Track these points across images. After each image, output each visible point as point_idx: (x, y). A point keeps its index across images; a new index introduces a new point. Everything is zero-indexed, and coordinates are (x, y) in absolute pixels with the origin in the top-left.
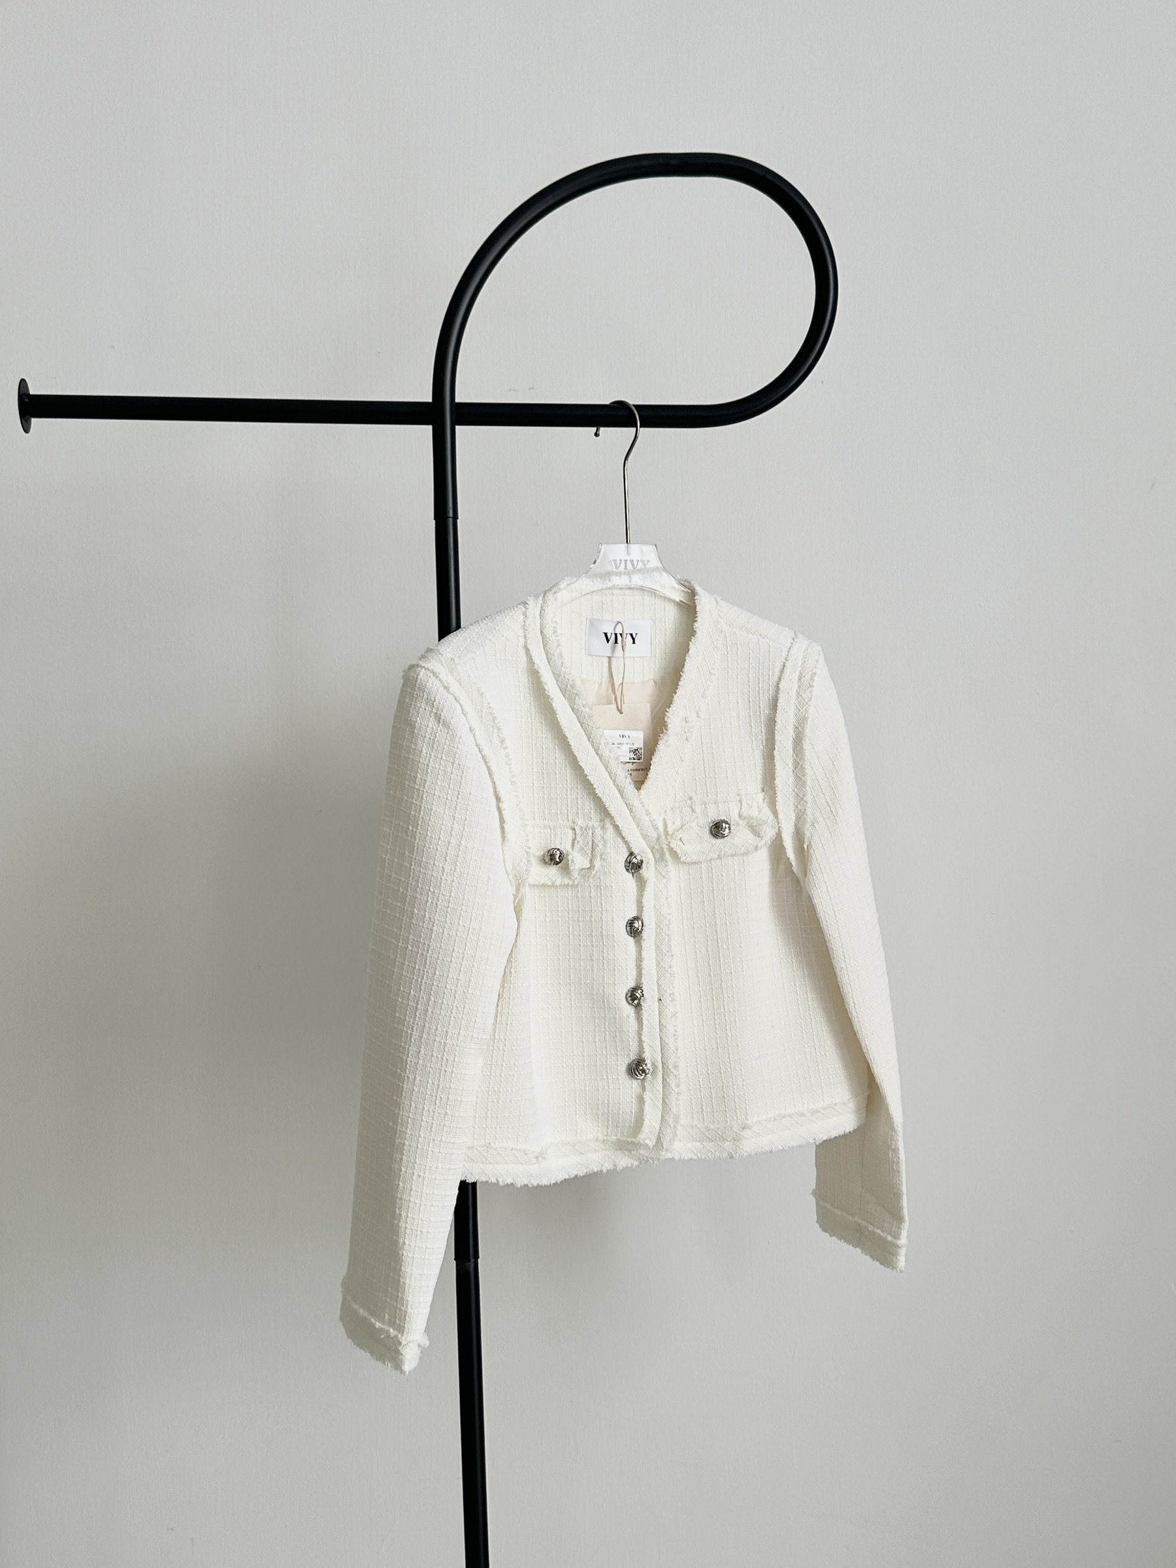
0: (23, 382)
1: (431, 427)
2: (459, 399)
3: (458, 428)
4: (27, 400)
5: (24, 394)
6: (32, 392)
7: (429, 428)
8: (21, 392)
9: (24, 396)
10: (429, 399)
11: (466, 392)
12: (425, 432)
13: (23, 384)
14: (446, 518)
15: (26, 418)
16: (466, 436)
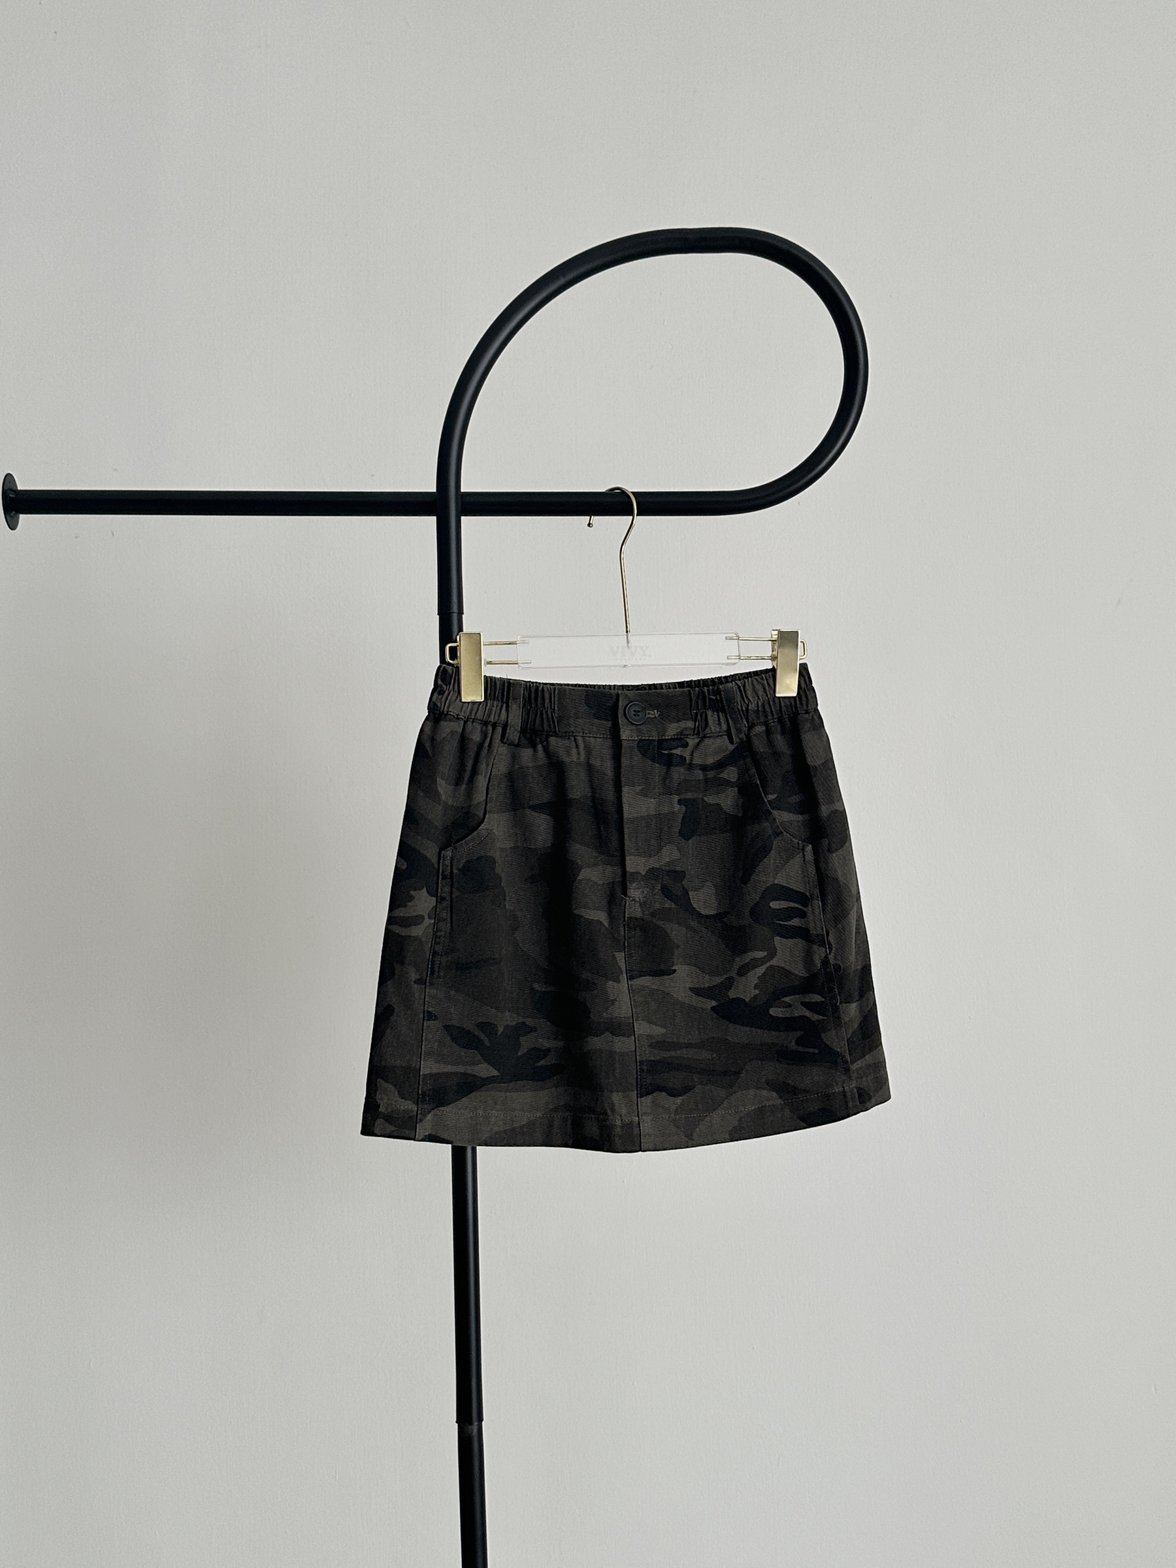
0: (8, 476)
2: (464, 488)
3: (462, 518)
4: (11, 496)
5: (11, 490)
6: (19, 488)
7: (435, 517)
8: (8, 485)
9: (9, 491)
10: (435, 490)
11: (472, 481)
12: (429, 524)
13: (9, 478)
14: (451, 613)
15: (12, 515)
16: (472, 527)
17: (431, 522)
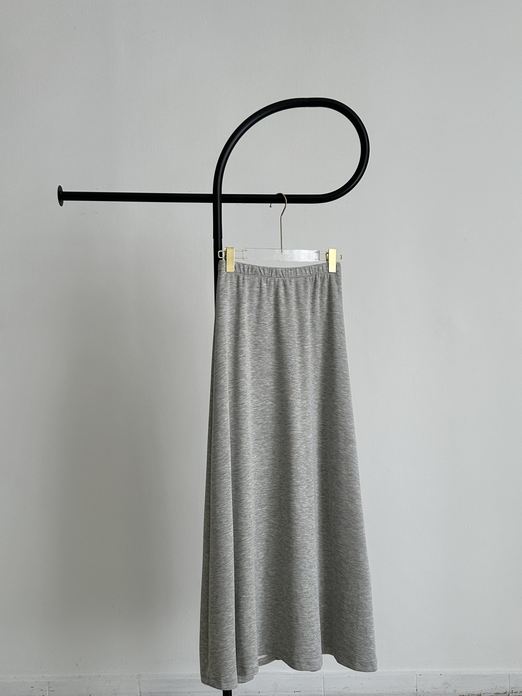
0: (60, 186)
1: (212, 203)
2: (223, 193)
3: (222, 203)
4: (61, 193)
5: (60, 191)
10: (212, 193)
11: (226, 190)
12: (210, 205)
14: (218, 238)
15: (61, 200)
16: (226, 207)
17: (211, 205)
